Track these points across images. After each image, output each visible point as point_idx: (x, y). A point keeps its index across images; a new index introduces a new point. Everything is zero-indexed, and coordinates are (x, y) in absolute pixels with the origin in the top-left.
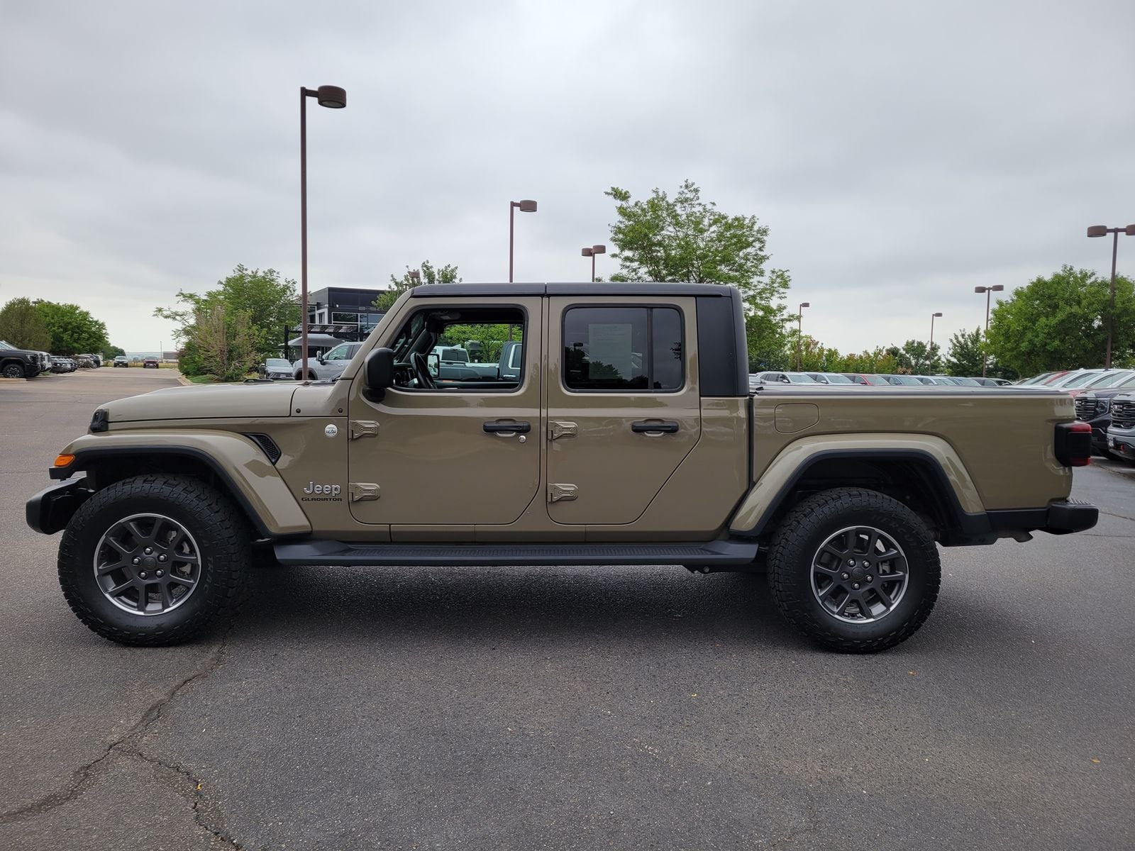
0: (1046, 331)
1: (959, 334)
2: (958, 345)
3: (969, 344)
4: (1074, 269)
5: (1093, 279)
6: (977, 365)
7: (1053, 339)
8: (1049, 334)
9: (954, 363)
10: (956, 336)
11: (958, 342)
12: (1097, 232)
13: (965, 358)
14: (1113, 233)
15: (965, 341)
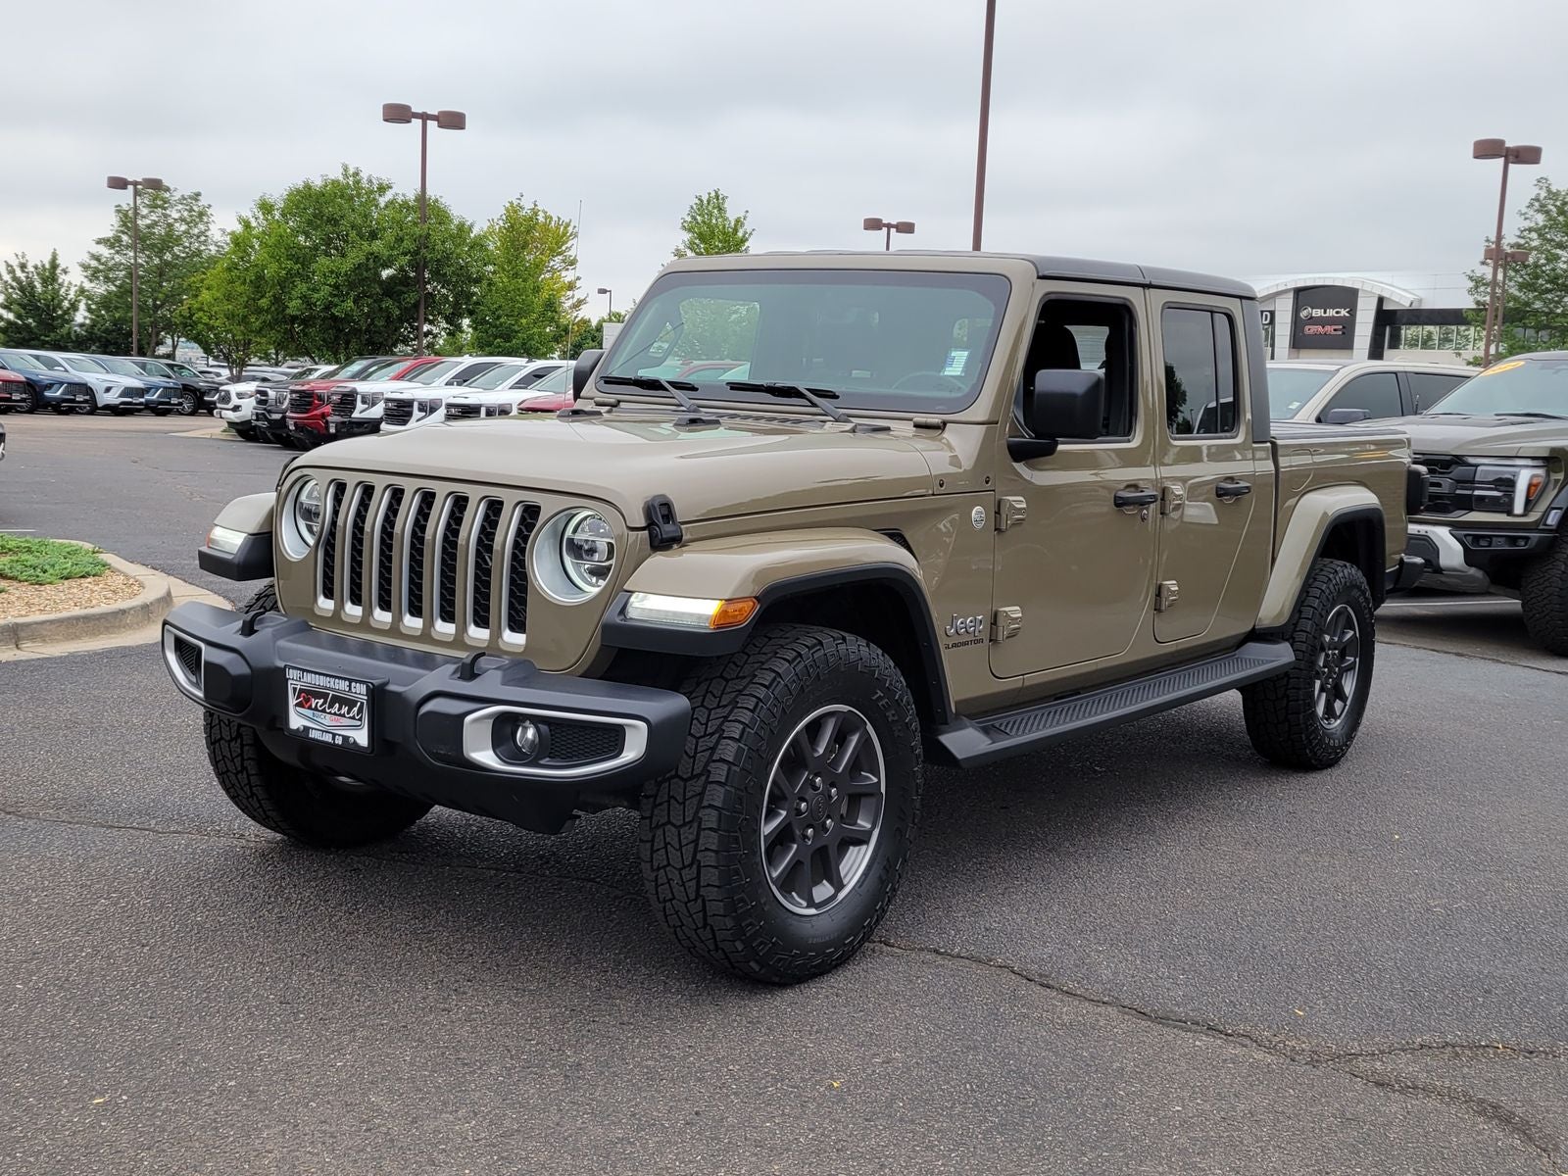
0: (332, 281)
1: (15, 263)
2: (14, 284)
3: (38, 285)
4: (361, 174)
5: (389, 196)
6: (53, 329)
7: (343, 297)
8: (336, 287)
9: (9, 322)
10: (8, 265)
11: (15, 279)
12: (397, 114)
13: (29, 314)
14: (420, 121)
15: (27, 277)
